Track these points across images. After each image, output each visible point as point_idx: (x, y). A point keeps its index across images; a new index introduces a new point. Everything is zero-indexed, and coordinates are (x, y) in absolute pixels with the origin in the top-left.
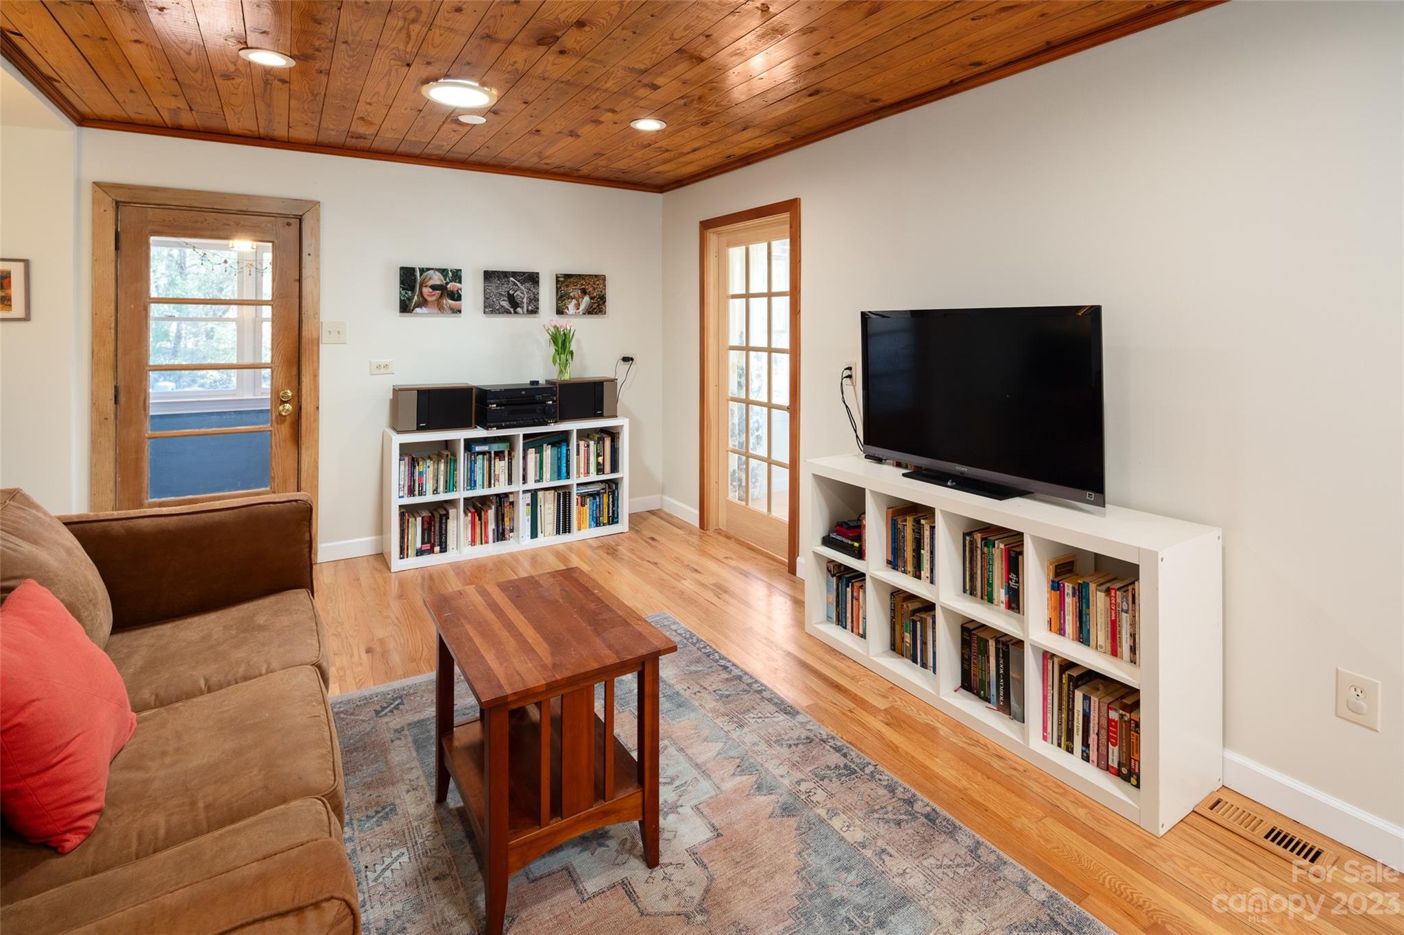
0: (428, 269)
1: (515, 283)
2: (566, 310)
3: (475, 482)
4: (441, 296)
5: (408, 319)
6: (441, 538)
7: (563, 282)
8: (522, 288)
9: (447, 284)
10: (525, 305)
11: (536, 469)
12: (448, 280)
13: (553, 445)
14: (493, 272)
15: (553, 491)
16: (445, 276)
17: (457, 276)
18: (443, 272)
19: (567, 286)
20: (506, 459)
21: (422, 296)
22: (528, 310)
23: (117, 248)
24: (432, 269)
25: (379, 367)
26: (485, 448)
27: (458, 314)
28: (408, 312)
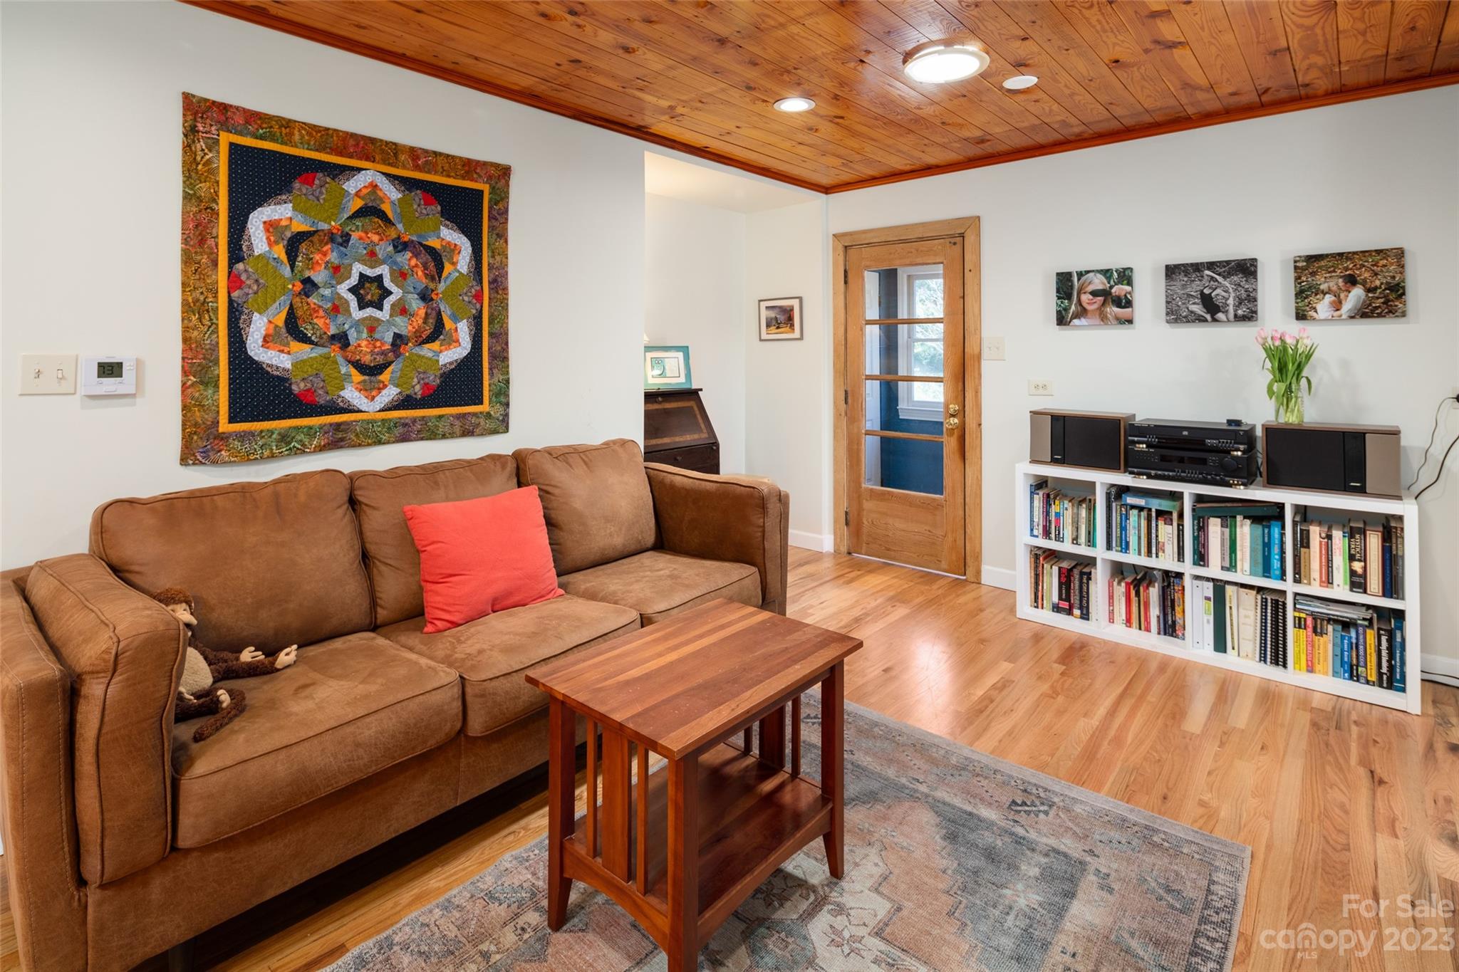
0: (1088, 272)
1: (1212, 278)
2: (1312, 313)
3: (1127, 544)
4: (1104, 304)
5: (1065, 333)
6: (1081, 601)
7: (1303, 269)
8: (1226, 283)
9: (1111, 287)
10: (1231, 309)
11: (1222, 550)
12: (1112, 283)
13: (1256, 520)
14: (1177, 267)
15: (1254, 592)
16: (1109, 278)
17: (1125, 276)
18: (1106, 273)
19: (1313, 274)
20: (1175, 524)
21: (1081, 305)
22: (1236, 316)
23: (846, 282)
24: (1093, 271)
25: (1037, 387)
26: (1141, 502)
27: (1128, 325)
28: (1065, 325)
